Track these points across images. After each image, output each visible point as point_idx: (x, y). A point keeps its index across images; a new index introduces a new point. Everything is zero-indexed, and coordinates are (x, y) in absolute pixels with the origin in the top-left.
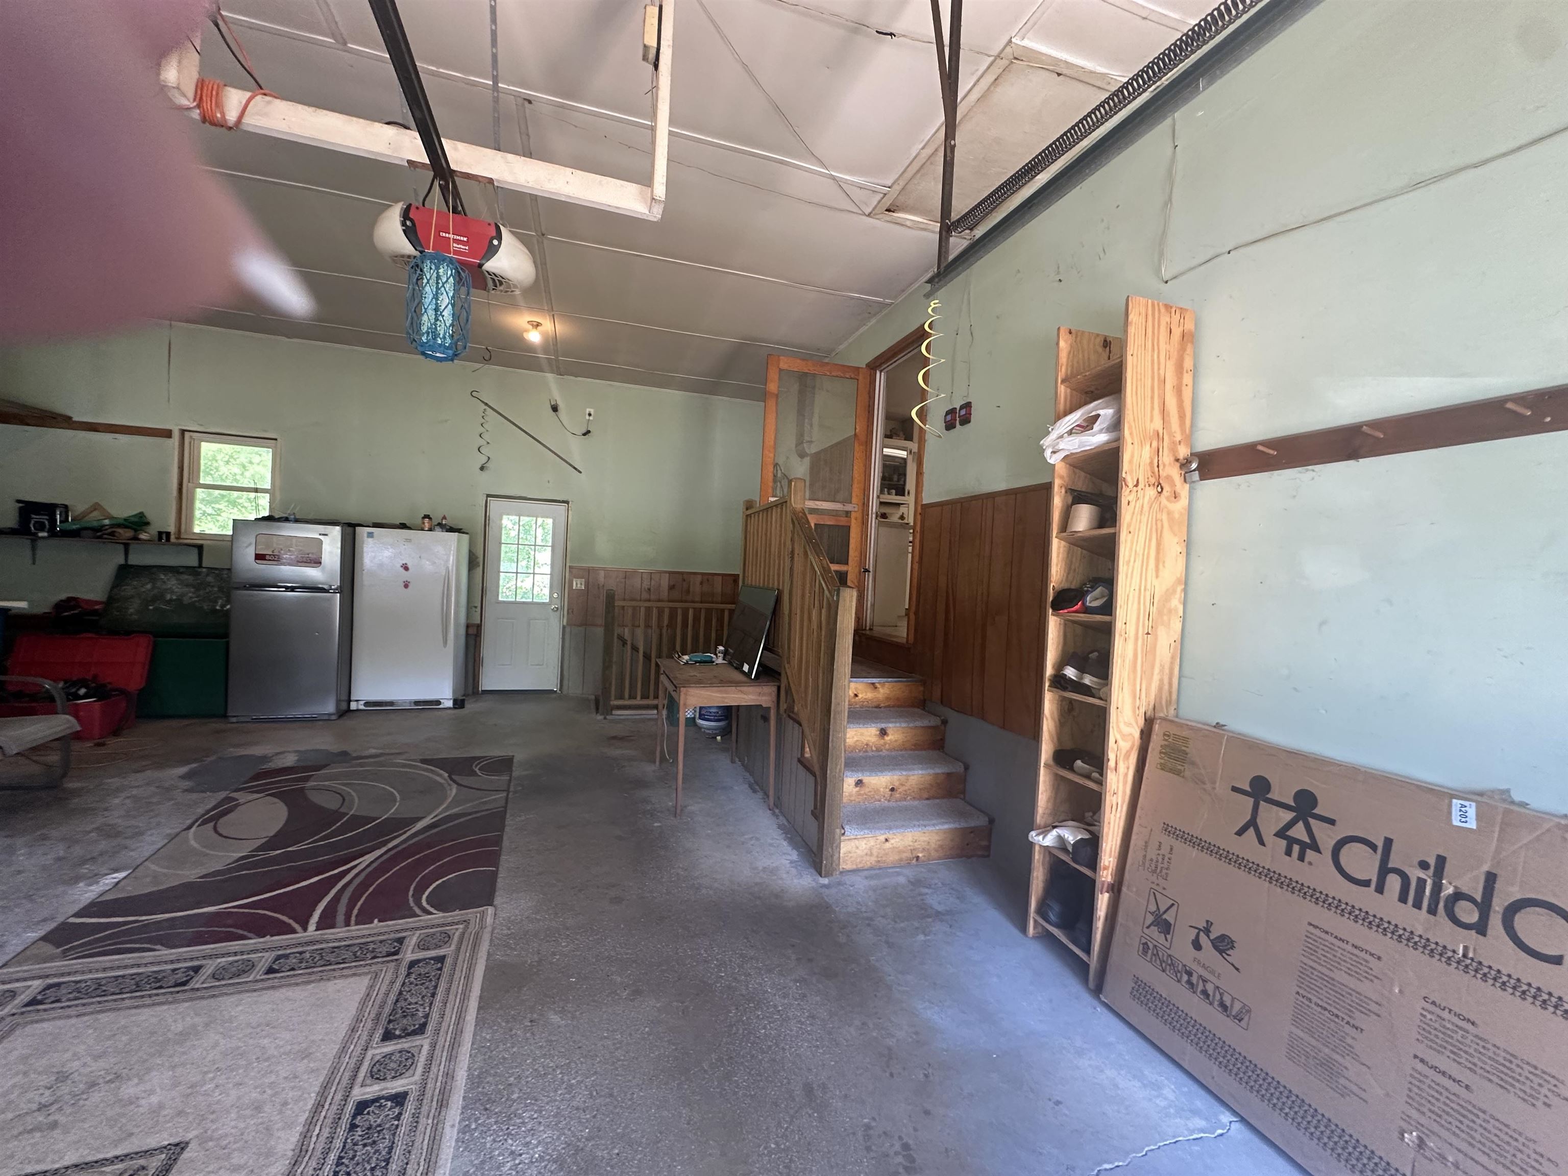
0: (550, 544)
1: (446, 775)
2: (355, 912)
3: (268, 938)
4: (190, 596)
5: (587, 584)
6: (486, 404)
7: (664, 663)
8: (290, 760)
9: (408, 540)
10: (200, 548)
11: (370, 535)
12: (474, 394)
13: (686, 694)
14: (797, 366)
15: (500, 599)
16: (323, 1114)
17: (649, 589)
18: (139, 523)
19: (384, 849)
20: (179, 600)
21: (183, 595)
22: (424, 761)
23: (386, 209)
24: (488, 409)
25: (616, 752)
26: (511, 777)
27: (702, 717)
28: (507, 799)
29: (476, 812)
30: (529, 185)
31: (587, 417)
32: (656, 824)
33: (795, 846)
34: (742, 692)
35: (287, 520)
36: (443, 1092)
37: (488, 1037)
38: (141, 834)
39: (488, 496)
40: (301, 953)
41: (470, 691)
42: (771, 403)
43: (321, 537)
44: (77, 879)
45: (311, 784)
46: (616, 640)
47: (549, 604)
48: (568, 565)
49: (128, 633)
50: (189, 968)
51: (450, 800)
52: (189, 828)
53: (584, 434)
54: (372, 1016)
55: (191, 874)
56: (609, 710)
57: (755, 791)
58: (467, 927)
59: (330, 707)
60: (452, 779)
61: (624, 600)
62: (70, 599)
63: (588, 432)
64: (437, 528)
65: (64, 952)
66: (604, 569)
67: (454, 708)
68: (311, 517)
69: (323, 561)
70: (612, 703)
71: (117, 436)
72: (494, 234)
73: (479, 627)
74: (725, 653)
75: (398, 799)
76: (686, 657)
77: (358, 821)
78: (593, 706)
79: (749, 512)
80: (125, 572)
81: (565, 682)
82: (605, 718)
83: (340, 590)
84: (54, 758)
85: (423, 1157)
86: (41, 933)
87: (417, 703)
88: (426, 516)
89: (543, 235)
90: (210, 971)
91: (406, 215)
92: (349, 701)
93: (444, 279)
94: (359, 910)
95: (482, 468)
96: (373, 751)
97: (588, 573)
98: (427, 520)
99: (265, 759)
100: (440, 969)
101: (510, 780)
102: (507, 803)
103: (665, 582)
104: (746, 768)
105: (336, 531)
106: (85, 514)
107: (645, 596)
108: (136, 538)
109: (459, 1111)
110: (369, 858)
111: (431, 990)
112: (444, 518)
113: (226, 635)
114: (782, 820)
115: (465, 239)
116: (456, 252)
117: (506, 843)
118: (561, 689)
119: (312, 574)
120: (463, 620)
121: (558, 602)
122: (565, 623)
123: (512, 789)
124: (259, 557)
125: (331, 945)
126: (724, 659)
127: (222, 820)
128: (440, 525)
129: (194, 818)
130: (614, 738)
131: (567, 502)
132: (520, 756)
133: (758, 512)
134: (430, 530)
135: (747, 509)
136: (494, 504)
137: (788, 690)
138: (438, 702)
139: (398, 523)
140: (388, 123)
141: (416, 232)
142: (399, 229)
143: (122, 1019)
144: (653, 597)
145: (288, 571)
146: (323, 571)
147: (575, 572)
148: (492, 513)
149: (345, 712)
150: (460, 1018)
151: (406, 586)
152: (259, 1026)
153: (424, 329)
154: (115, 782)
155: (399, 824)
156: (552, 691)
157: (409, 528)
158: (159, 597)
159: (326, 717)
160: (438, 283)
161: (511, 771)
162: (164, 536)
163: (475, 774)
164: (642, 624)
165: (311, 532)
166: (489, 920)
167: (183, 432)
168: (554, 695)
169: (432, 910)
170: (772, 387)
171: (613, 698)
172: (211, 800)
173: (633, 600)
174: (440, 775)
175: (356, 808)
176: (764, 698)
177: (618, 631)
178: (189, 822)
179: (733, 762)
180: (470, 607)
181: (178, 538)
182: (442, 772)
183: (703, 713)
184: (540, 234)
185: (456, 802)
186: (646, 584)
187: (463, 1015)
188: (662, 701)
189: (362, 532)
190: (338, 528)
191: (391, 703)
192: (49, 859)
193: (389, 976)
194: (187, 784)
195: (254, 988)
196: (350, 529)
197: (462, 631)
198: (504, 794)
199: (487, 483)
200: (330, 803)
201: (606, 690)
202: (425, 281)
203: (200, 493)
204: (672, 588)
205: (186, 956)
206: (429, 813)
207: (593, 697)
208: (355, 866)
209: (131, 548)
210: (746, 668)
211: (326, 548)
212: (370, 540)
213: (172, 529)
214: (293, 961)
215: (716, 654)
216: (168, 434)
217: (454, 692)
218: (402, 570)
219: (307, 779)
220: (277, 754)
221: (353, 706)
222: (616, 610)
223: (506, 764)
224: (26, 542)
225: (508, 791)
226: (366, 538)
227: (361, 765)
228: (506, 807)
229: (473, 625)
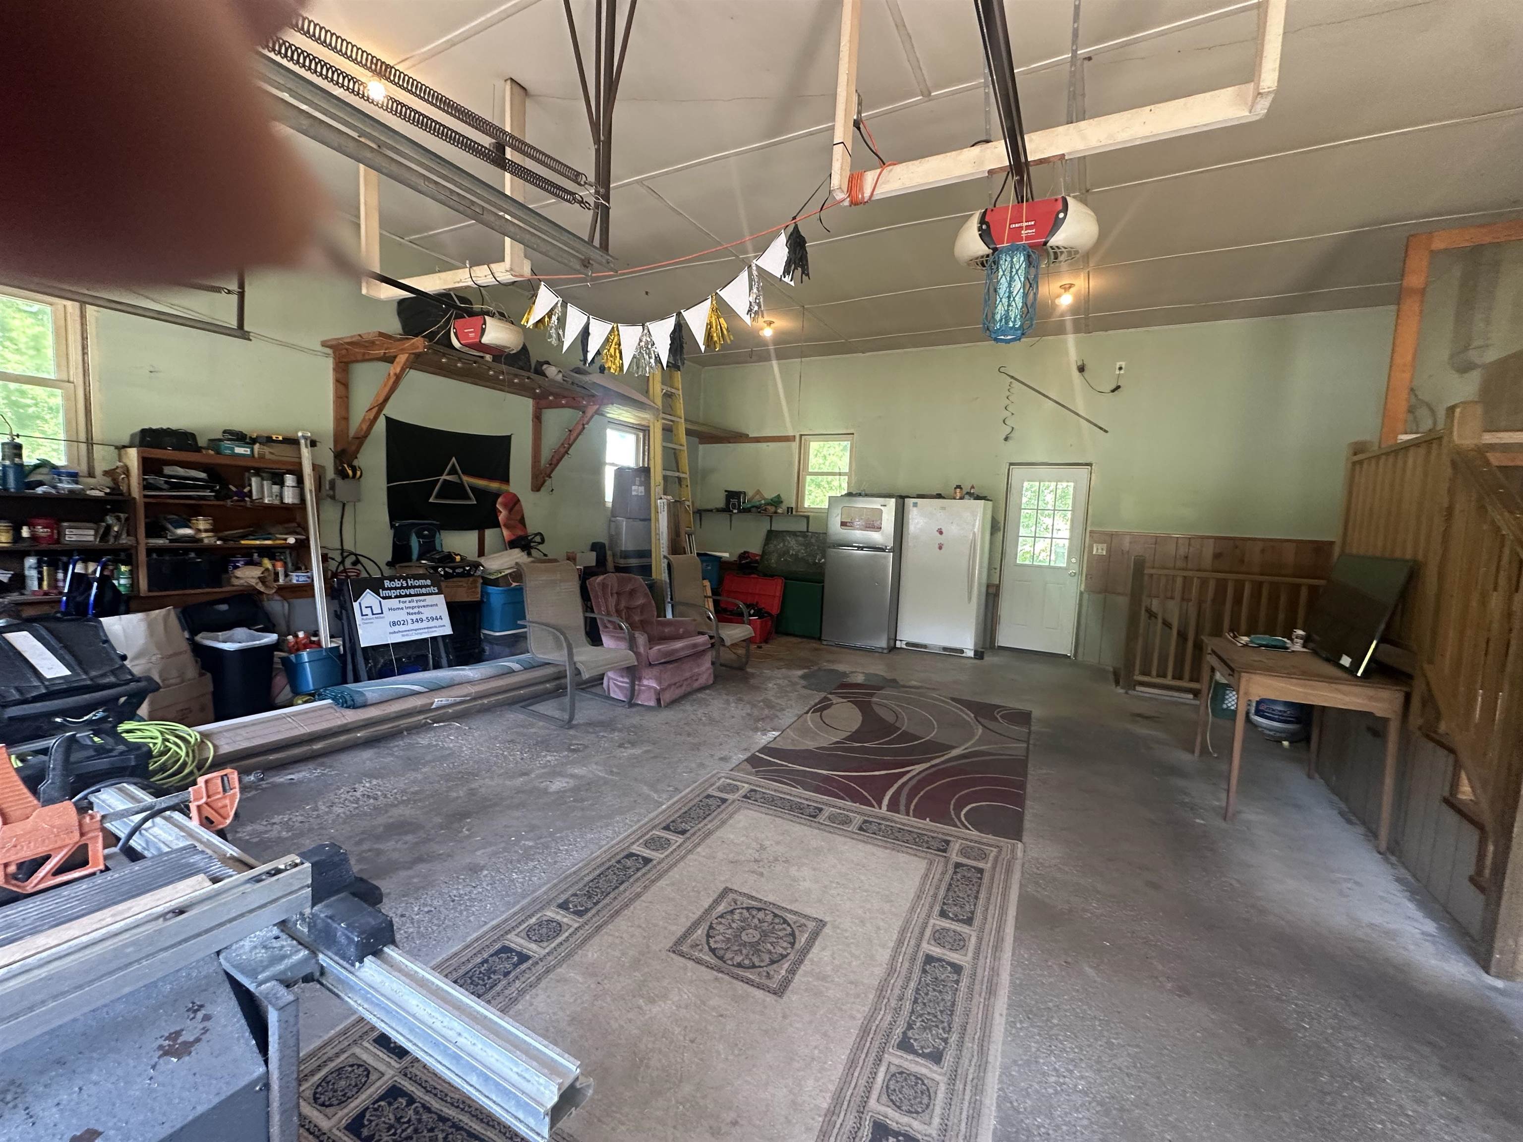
0: (1070, 508)
1: (972, 715)
2: (912, 807)
3: (857, 805)
4: (802, 553)
5: (1109, 550)
6: (1012, 377)
7: (1210, 643)
8: (860, 679)
9: (943, 508)
10: (808, 517)
11: (915, 505)
12: (1002, 370)
13: (1248, 681)
14: (1464, 240)
15: (1018, 562)
16: (904, 949)
17: (1186, 557)
18: (777, 502)
19: (928, 765)
20: (796, 555)
21: (799, 551)
22: (953, 699)
23: (967, 221)
24: (1015, 383)
25: (1143, 730)
26: (1029, 729)
27: (1258, 712)
28: (1028, 748)
29: (1002, 755)
30: (1102, 144)
31: (1117, 372)
32: (1198, 821)
33: (1431, 914)
34: (1339, 691)
35: (860, 495)
36: (990, 981)
37: (1026, 956)
38: (784, 710)
39: (1011, 464)
40: (879, 824)
41: (988, 645)
42: (1411, 306)
43: (882, 508)
44: (756, 729)
45: (874, 699)
46: (1143, 612)
47: (1066, 569)
48: (1089, 529)
49: (772, 576)
50: (816, 808)
51: (977, 737)
52: (807, 713)
53: (1113, 391)
54: (931, 893)
55: (810, 744)
56: (1132, 685)
57: (1349, 822)
58: (1000, 852)
59: (883, 643)
60: (977, 720)
61: (1153, 568)
62: (745, 552)
63: (1118, 387)
64: (967, 497)
65: (757, 772)
66: (1129, 534)
67: (975, 658)
68: (875, 491)
69: (882, 526)
70: (1135, 677)
71: (769, 444)
72: (1061, 208)
73: (998, 587)
74: (1306, 641)
75: (936, 726)
76: (1245, 639)
77: (907, 736)
78: (1111, 677)
79: (1356, 458)
80: (771, 535)
81: (1080, 650)
82: (1126, 693)
83: (892, 550)
84: (741, 651)
85: (979, 1026)
86: (745, 757)
87: (945, 649)
88: (959, 487)
89: (1088, 191)
90: (827, 815)
91: (982, 221)
92: (896, 640)
93: (1017, 267)
94: (915, 806)
95: (1006, 439)
96: (914, 683)
97: (1110, 538)
98: (958, 490)
99: (845, 674)
100: (981, 879)
101: (1029, 733)
102: (1028, 753)
103: (1208, 551)
104: (1335, 791)
105: (893, 501)
106: (753, 498)
107: (1180, 564)
108: (776, 512)
109: (1005, 1006)
110: (918, 768)
111: (974, 894)
112: (973, 487)
113: (823, 582)
114: (1403, 872)
115: (1033, 223)
116: (1028, 238)
117: (1029, 789)
118: (1076, 655)
119: (876, 537)
120: (984, 580)
121: (1076, 566)
122: (1082, 590)
123: (1031, 742)
124: (843, 524)
125: (899, 826)
126: (1304, 646)
127: (825, 712)
128: (968, 493)
129: (809, 706)
130: (1139, 715)
131: (1090, 465)
132: (1037, 712)
133: (1378, 457)
134: (961, 498)
135: (1355, 454)
136: (1016, 472)
137: (1429, 700)
138: (962, 651)
139: (935, 493)
140: (973, 146)
141: (990, 233)
142: (976, 233)
143: (787, 825)
144: (1190, 566)
145: (858, 535)
146: (882, 534)
147: (1096, 536)
148: (1014, 481)
149: (893, 649)
150: (1000, 929)
151: (940, 548)
152: (858, 865)
153: (998, 317)
154: (767, 672)
155: (936, 748)
156: (1066, 656)
157: (944, 498)
158: (786, 552)
159: (880, 650)
160: (1011, 272)
161: (1030, 725)
162: (790, 510)
163: (996, 719)
164: (1178, 594)
165: (875, 504)
166: (1020, 854)
167: (801, 435)
168: (1068, 661)
169: (970, 827)
170: (1414, 280)
171: (1137, 672)
172: (819, 696)
173: (1164, 568)
174: (969, 716)
175: (906, 726)
176: (1380, 705)
177: (1146, 602)
178: (807, 709)
179: (1310, 776)
180: (990, 568)
181: (797, 511)
182: (969, 712)
183: (1262, 707)
184: (1084, 191)
185: (980, 742)
186: (1182, 551)
187: (1003, 926)
188: (1203, 686)
189: (909, 502)
190: (893, 500)
191: (925, 646)
192: (743, 713)
193: (940, 869)
194: (803, 682)
195: (850, 835)
196: (900, 500)
197: (984, 590)
198: (1025, 745)
199: (1012, 451)
200: (890, 718)
201: (1129, 665)
202: (1001, 273)
203: (808, 478)
204: (1217, 556)
205: (814, 799)
206: (963, 744)
207: (1111, 669)
208: (908, 772)
209: (774, 519)
210: (1346, 661)
211: (885, 516)
212: (915, 509)
213: (793, 505)
214: (874, 827)
215: (1292, 640)
216: (793, 438)
217: (976, 644)
218: (938, 534)
219: (872, 695)
220: (852, 672)
221: (898, 644)
222: (1146, 578)
223: (1024, 718)
224: (726, 516)
225: (1028, 742)
226: (911, 508)
227: (906, 692)
228: (1027, 757)
229: (993, 585)
